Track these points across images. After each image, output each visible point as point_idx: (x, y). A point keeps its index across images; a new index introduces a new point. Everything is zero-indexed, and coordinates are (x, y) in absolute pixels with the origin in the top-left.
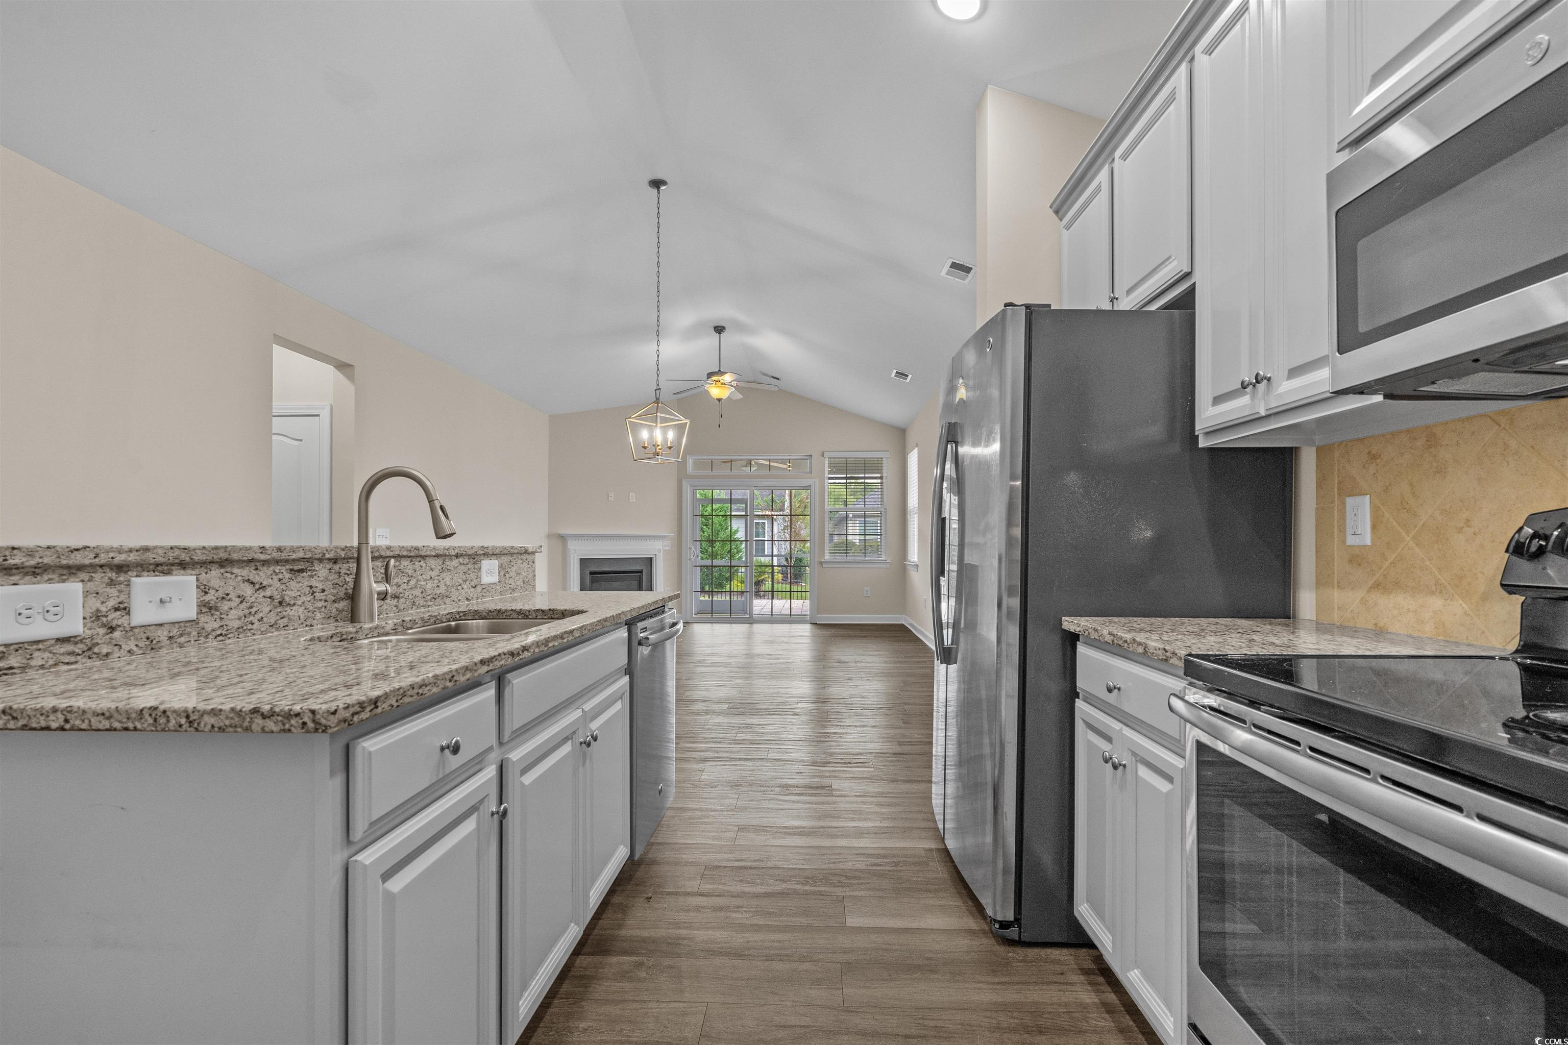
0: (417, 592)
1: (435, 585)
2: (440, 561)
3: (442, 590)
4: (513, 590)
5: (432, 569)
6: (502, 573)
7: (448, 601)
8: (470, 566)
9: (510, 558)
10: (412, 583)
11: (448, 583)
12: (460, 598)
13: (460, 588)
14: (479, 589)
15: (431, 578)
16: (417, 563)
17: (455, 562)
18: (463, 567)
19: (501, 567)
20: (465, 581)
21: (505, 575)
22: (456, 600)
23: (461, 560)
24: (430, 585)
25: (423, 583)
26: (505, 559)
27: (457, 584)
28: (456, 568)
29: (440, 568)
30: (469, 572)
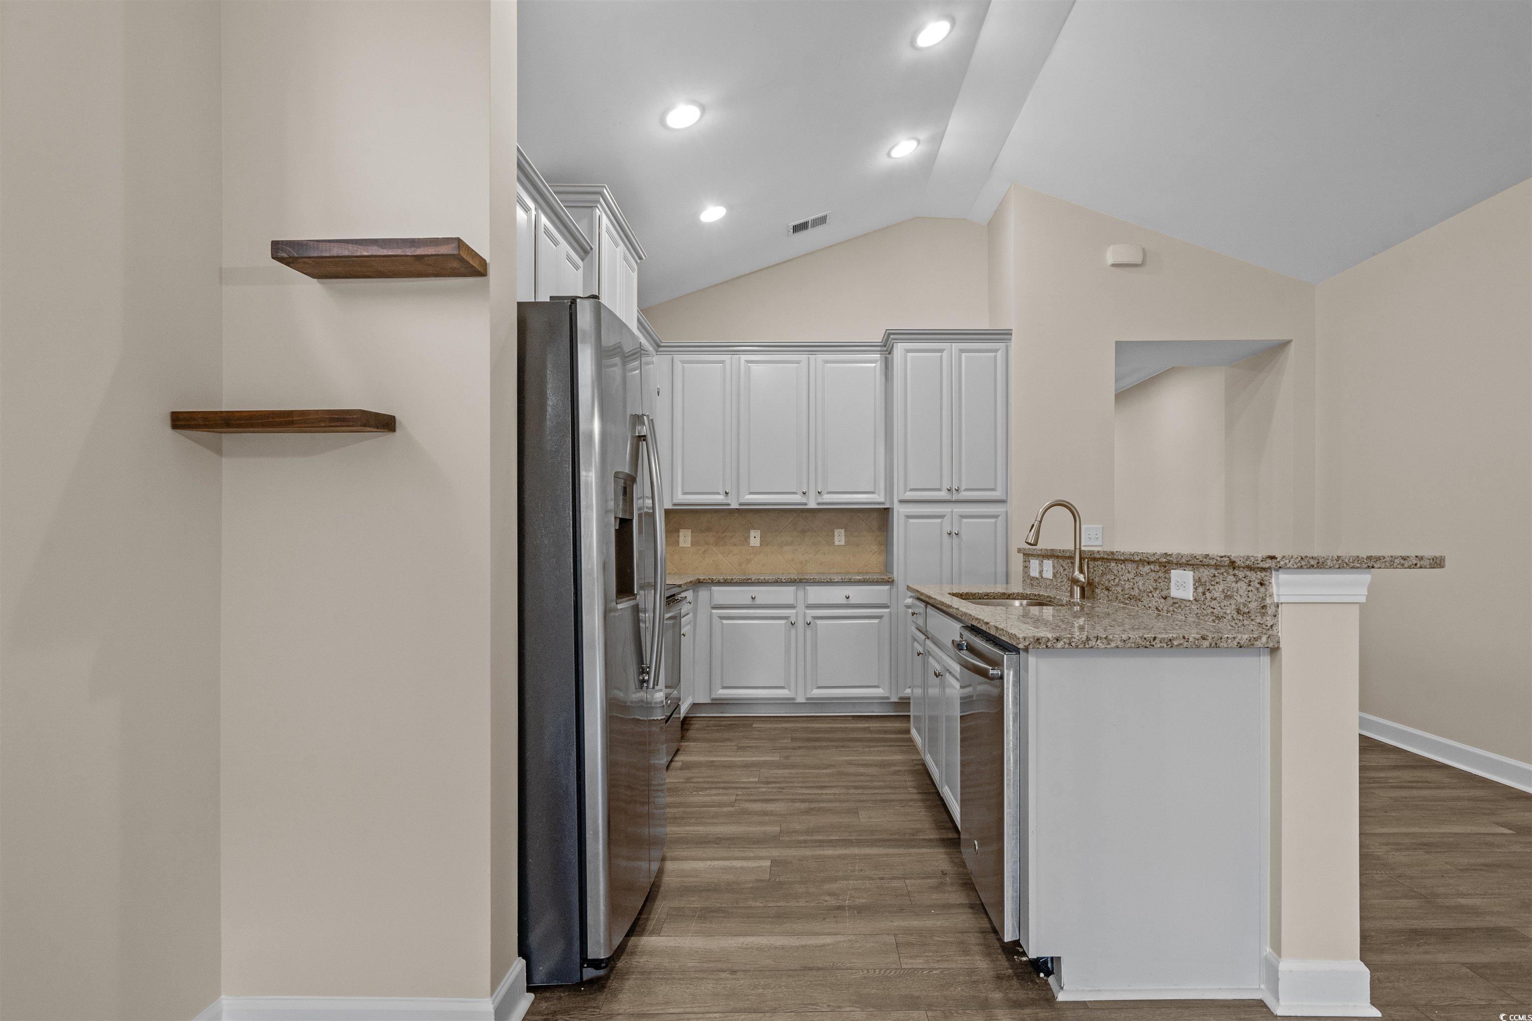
0: (1119, 589)
1: (1131, 587)
2: (1135, 565)
3: (1135, 592)
4: (1218, 618)
5: (1129, 572)
6: (1200, 590)
7: (1140, 604)
8: (1160, 574)
9: (1213, 571)
10: (1117, 580)
11: (1141, 588)
12: (1150, 605)
13: (1150, 594)
14: (1170, 602)
15: (1128, 580)
16: (1119, 565)
17: (1147, 568)
18: (1153, 574)
19: (1198, 582)
20: (1156, 589)
21: (1204, 594)
22: (1147, 606)
23: (1152, 567)
24: (1127, 586)
25: (1123, 583)
26: (1206, 573)
27: (1148, 590)
28: (1147, 574)
29: (1135, 572)
30: (1160, 580)
